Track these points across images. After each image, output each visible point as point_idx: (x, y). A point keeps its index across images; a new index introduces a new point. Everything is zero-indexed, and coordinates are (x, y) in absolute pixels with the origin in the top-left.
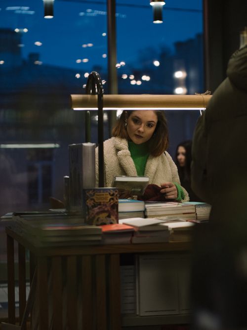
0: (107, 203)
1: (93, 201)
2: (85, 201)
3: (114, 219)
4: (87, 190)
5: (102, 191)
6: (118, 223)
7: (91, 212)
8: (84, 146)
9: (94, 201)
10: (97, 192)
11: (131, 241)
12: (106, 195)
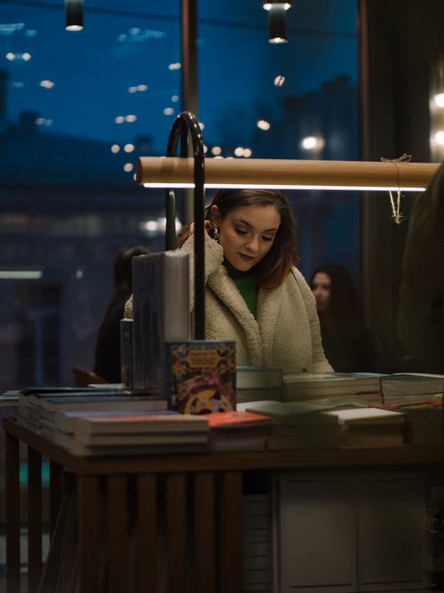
0: (213, 369)
1: (184, 367)
2: (169, 366)
3: (228, 402)
4: (174, 343)
5: (203, 347)
6: (235, 409)
7: (181, 387)
8: (168, 257)
9: (188, 365)
10: (193, 348)
11: (266, 445)
12: (211, 354)
